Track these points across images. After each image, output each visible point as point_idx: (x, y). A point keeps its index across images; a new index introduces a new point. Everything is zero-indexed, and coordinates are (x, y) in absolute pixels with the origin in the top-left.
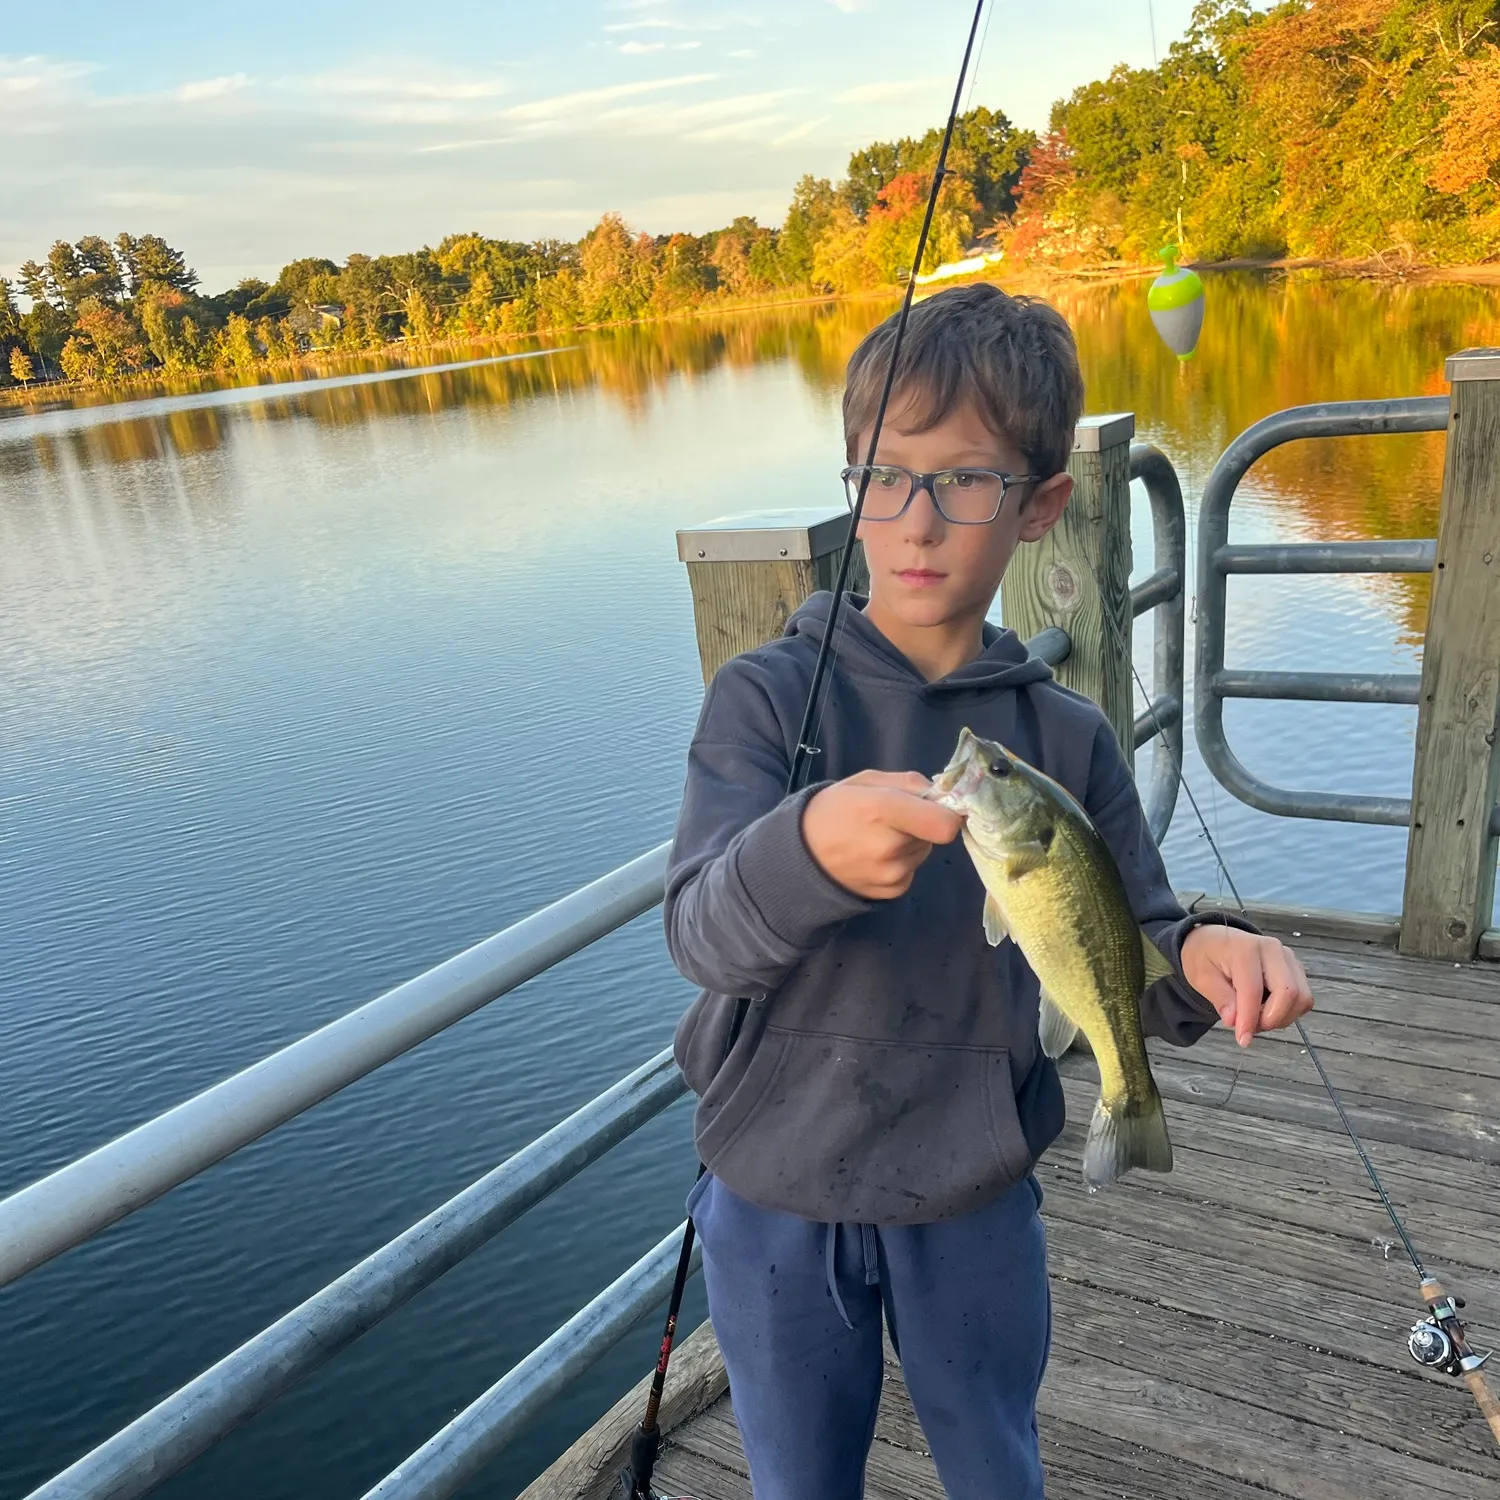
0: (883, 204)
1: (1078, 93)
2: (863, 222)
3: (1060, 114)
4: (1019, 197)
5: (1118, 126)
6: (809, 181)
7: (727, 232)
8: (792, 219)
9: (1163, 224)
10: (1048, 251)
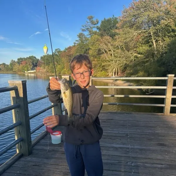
0: (22, 64)
1: (44, 56)
2: (19, 65)
3: (42, 58)
4: (37, 65)
5: (48, 60)
6: (12, 60)
7: (2, 64)
8: (10, 64)
9: (53, 70)
10: (41, 71)
